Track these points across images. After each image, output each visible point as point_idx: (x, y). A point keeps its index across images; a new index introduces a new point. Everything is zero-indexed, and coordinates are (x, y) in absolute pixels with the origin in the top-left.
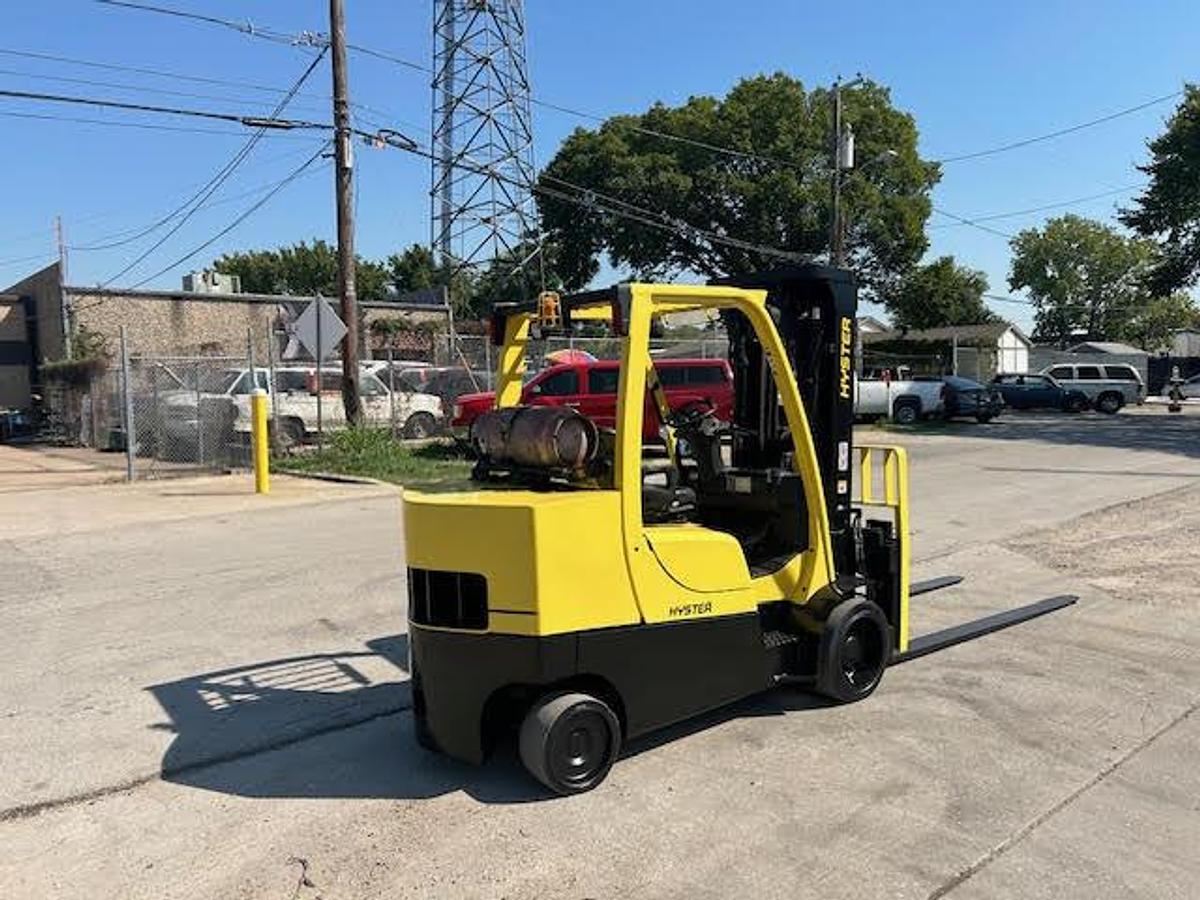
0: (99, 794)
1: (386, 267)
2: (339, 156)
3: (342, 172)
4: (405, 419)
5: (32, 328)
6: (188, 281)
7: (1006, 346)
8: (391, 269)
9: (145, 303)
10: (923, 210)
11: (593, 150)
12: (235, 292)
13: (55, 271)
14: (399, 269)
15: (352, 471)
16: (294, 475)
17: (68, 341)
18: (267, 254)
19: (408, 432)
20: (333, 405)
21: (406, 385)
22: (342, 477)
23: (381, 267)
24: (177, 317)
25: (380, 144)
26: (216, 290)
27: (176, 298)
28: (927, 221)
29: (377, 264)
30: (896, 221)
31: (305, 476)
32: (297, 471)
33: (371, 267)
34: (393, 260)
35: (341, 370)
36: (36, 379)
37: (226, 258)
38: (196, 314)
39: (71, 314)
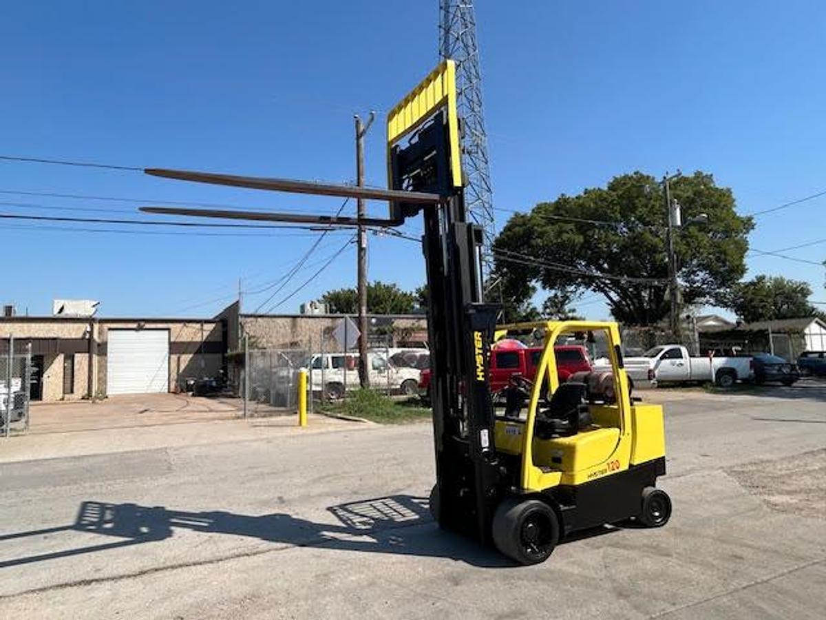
0: (121, 577)
1: (414, 295)
2: (360, 242)
3: (361, 249)
4: (400, 383)
5: (225, 334)
6: (303, 307)
7: (813, 332)
8: (417, 295)
9: (279, 321)
10: (742, 248)
11: (524, 224)
12: (326, 312)
13: (236, 305)
14: (422, 295)
15: (357, 414)
16: (326, 415)
17: (240, 341)
18: (349, 290)
19: (402, 390)
20: (353, 377)
21: (398, 361)
22: (350, 418)
23: (411, 294)
24: (294, 326)
25: (381, 234)
26: (316, 312)
27: (294, 317)
28: (746, 254)
29: (409, 293)
30: (722, 255)
31: (332, 417)
32: (329, 413)
33: (405, 295)
34: (418, 291)
35: (357, 355)
36: (225, 360)
37: (329, 293)
38: (303, 324)
39: (242, 327)
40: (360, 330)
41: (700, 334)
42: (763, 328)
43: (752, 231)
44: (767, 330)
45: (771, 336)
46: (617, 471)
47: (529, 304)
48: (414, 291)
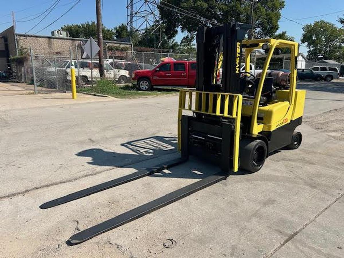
0: (14, 195)
1: (113, 31)
4: (118, 77)
5: (7, 46)
6: (53, 33)
7: (299, 60)
8: (115, 31)
9: (40, 39)
10: (278, 17)
12: (67, 37)
13: (12, 29)
14: (117, 32)
15: (102, 93)
16: (84, 93)
17: (17, 50)
18: (77, 25)
19: (119, 81)
20: (96, 73)
21: (118, 67)
22: (99, 95)
24: (50, 44)
26: (61, 36)
27: (49, 38)
28: (279, 20)
29: (111, 29)
30: (270, 20)
31: (87, 94)
32: (85, 92)
33: (108, 31)
34: (115, 29)
35: (98, 62)
36: (8, 61)
37: (65, 26)
38: (55, 43)
39: (18, 42)
40: (99, 47)
41: (257, 59)
42: (281, 57)
43: (283, 9)
44: (283, 58)
45: (284, 61)
46: (286, 123)
47: (173, 40)
48: (113, 29)
